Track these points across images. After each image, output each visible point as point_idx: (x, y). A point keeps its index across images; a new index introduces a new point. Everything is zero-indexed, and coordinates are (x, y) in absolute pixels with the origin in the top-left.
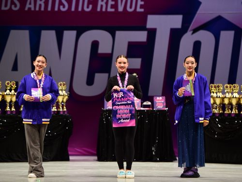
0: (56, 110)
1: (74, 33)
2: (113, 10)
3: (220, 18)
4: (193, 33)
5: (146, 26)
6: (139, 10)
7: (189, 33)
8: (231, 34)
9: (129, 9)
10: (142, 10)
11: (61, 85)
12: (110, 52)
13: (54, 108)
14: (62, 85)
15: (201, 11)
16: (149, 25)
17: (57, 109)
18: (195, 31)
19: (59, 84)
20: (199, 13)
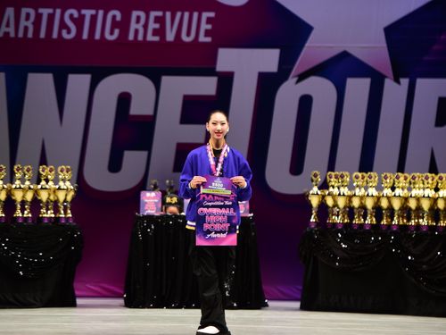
0: (53, 216)
1: (86, 78)
2: (156, 39)
3: (345, 56)
4: (298, 82)
5: (214, 68)
6: (203, 39)
7: (291, 81)
8: (365, 83)
9: (185, 38)
10: (209, 39)
11: (62, 171)
12: (151, 112)
13: (49, 212)
14: (65, 172)
15: (312, 42)
17: (54, 213)
18: (302, 77)
19: (59, 169)
20: (309, 47)
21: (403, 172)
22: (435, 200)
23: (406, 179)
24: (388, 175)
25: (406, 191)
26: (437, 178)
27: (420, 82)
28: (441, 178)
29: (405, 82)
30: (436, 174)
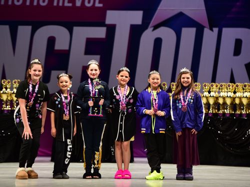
0: (10, 109)
1: (29, 28)
2: (70, 5)
3: (181, 14)
4: (154, 30)
5: (104, 22)
6: (97, 5)
7: (150, 30)
8: (193, 31)
9: (87, 5)
10: (101, 5)
11: (15, 83)
12: (67, 48)
13: (8, 107)
14: (17, 83)
15: (161, 7)
16: (108, 21)
17: (10, 107)
18: (156, 27)
19: (14, 82)
20: (160, 9)
21: (215, 82)
22: (234, 99)
23: (217, 86)
24: (207, 84)
25: (217, 93)
26: (235, 86)
27: (225, 30)
28: (237, 86)
29: (216, 30)
30: (235, 83)
